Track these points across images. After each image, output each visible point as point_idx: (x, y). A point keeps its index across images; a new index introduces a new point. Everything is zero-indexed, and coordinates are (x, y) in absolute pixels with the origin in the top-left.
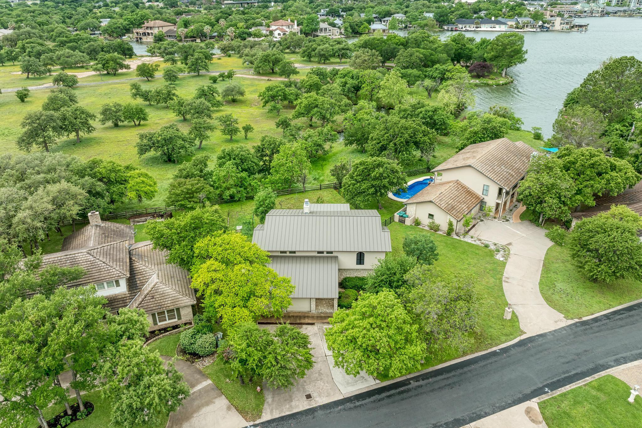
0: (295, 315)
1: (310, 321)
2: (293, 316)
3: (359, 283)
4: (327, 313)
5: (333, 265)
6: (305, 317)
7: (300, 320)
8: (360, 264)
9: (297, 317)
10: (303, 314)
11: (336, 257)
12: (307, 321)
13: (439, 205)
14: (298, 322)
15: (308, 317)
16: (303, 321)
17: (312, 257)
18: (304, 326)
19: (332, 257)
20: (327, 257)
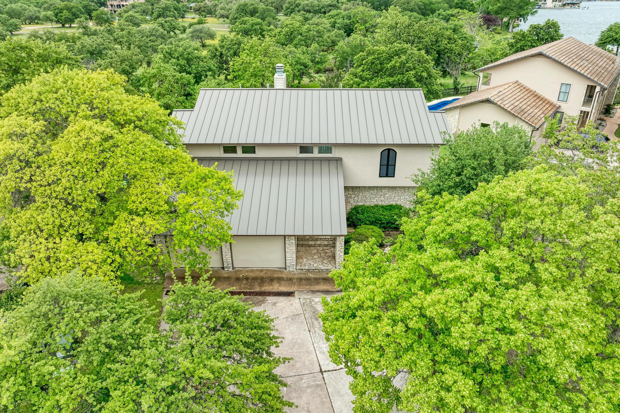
0: (252, 275)
1: (283, 289)
2: (247, 279)
3: (386, 216)
4: (320, 271)
5: (334, 179)
6: (272, 280)
7: (260, 286)
8: (387, 176)
9: (255, 279)
10: (269, 274)
11: (339, 160)
12: (276, 287)
13: (502, 105)
14: (257, 289)
15: (279, 280)
16: (267, 288)
17: (289, 160)
18: (270, 299)
19: (329, 160)
20: (321, 160)
